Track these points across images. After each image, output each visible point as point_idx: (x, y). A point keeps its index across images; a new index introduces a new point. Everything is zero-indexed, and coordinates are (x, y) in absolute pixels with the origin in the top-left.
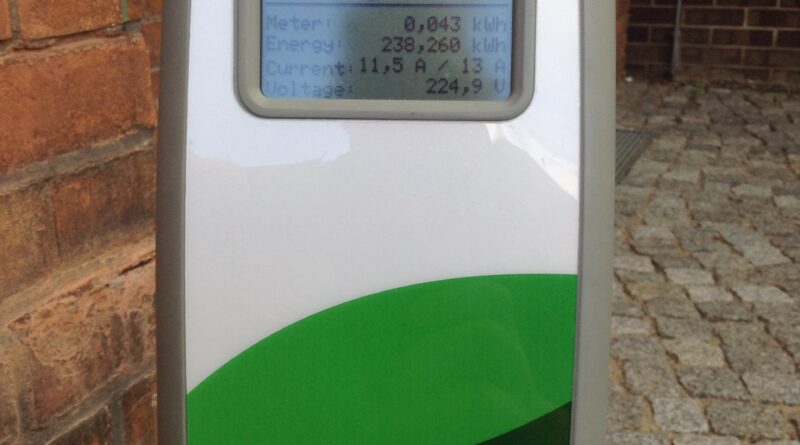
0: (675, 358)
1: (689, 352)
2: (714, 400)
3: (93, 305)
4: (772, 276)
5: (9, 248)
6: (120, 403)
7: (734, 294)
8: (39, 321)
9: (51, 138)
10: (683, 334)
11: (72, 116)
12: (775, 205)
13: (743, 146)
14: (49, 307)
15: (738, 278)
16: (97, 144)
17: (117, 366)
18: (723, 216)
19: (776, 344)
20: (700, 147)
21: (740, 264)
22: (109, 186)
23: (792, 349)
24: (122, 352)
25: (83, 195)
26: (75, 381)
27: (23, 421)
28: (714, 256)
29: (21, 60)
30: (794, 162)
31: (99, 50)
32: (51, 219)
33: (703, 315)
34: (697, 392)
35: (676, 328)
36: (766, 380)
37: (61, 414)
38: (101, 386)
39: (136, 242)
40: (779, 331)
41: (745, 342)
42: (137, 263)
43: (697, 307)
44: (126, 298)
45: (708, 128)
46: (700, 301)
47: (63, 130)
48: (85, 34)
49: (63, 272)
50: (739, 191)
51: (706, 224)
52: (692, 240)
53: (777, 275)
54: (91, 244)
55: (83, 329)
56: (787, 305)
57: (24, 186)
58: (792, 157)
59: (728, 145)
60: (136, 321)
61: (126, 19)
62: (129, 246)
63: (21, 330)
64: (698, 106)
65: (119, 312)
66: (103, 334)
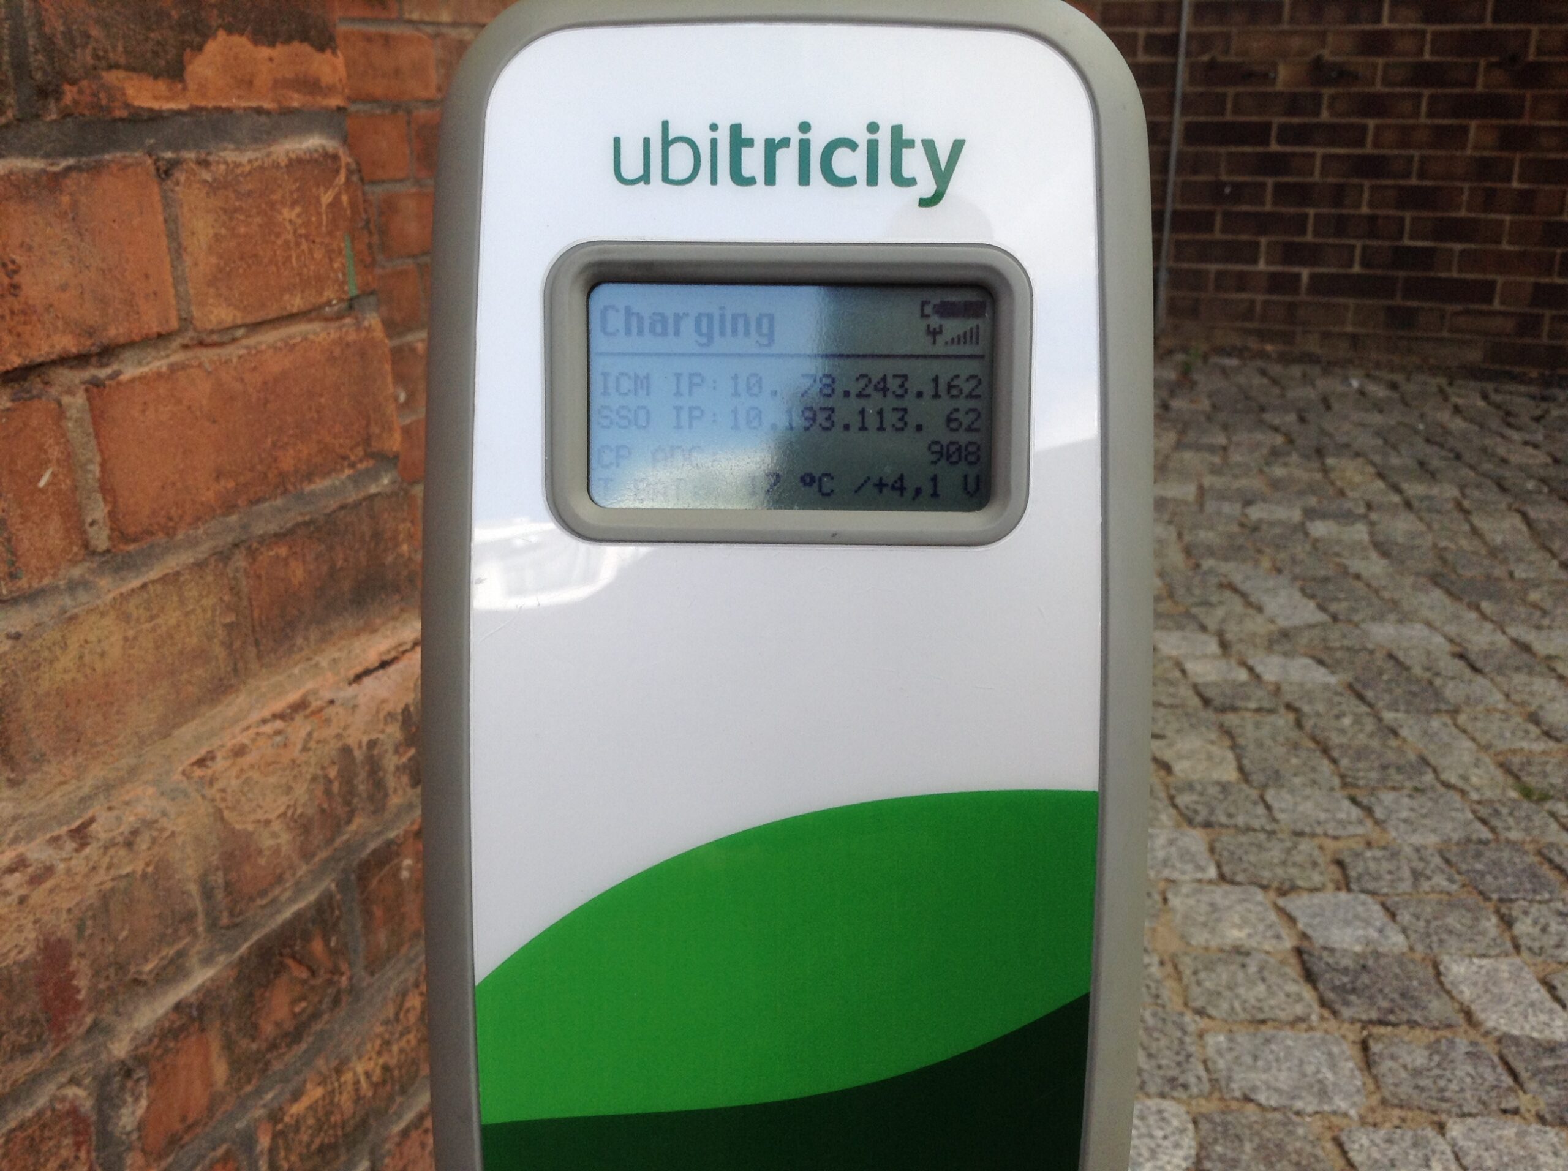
0: (1166, 767)
1: (1188, 758)
2: (1224, 831)
3: (310, 734)
4: (1304, 641)
5: (181, 653)
6: (353, 877)
7: (1251, 669)
8: (228, 763)
9: (242, 479)
10: (1178, 731)
11: (274, 445)
12: (1306, 534)
13: (1258, 445)
14: (244, 738)
15: (1255, 646)
16: (313, 487)
17: (349, 821)
18: (1232, 551)
19: (1312, 745)
20: (1198, 447)
21: (1257, 625)
22: (331, 548)
23: (1336, 754)
24: (355, 801)
25: (293, 564)
26: (284, 849)
27: (207, 914)
28: (1220, 612)
29: (195, 363)
30: (1333, 469)
31: (313, 342)
32: (245, 603)
33: (1206, 702)
34: (1199, 819)
35: (1167, 722)
36: (1299, 799)
37: (264, 902)
38: (323, 854)
39: (374, 631)
40: (1315, 726)
41: (1269, 742)
42: (376, 665)
43: (1195, 687)
44: (360, 719)
45: (1209, 418)
46: (1200, 680)
47: (259, 467)
48: (291, 318)
49: (266, 683)
50: (1255, 513)
51: (1208, 563)
52: (1189, 589)
53: (1311, 640)
54: (306, 639)
55: (295, 772)
56: (1326, 687)
57: (201, 556)
58: (1330, 461)
59: (1239, 444)
60: (376, 752)
61: (354, 292)
62: (364, 638)
63: (201, 778)
64: (1194, 384)
65: (351, 741)
66: (326, 777)
